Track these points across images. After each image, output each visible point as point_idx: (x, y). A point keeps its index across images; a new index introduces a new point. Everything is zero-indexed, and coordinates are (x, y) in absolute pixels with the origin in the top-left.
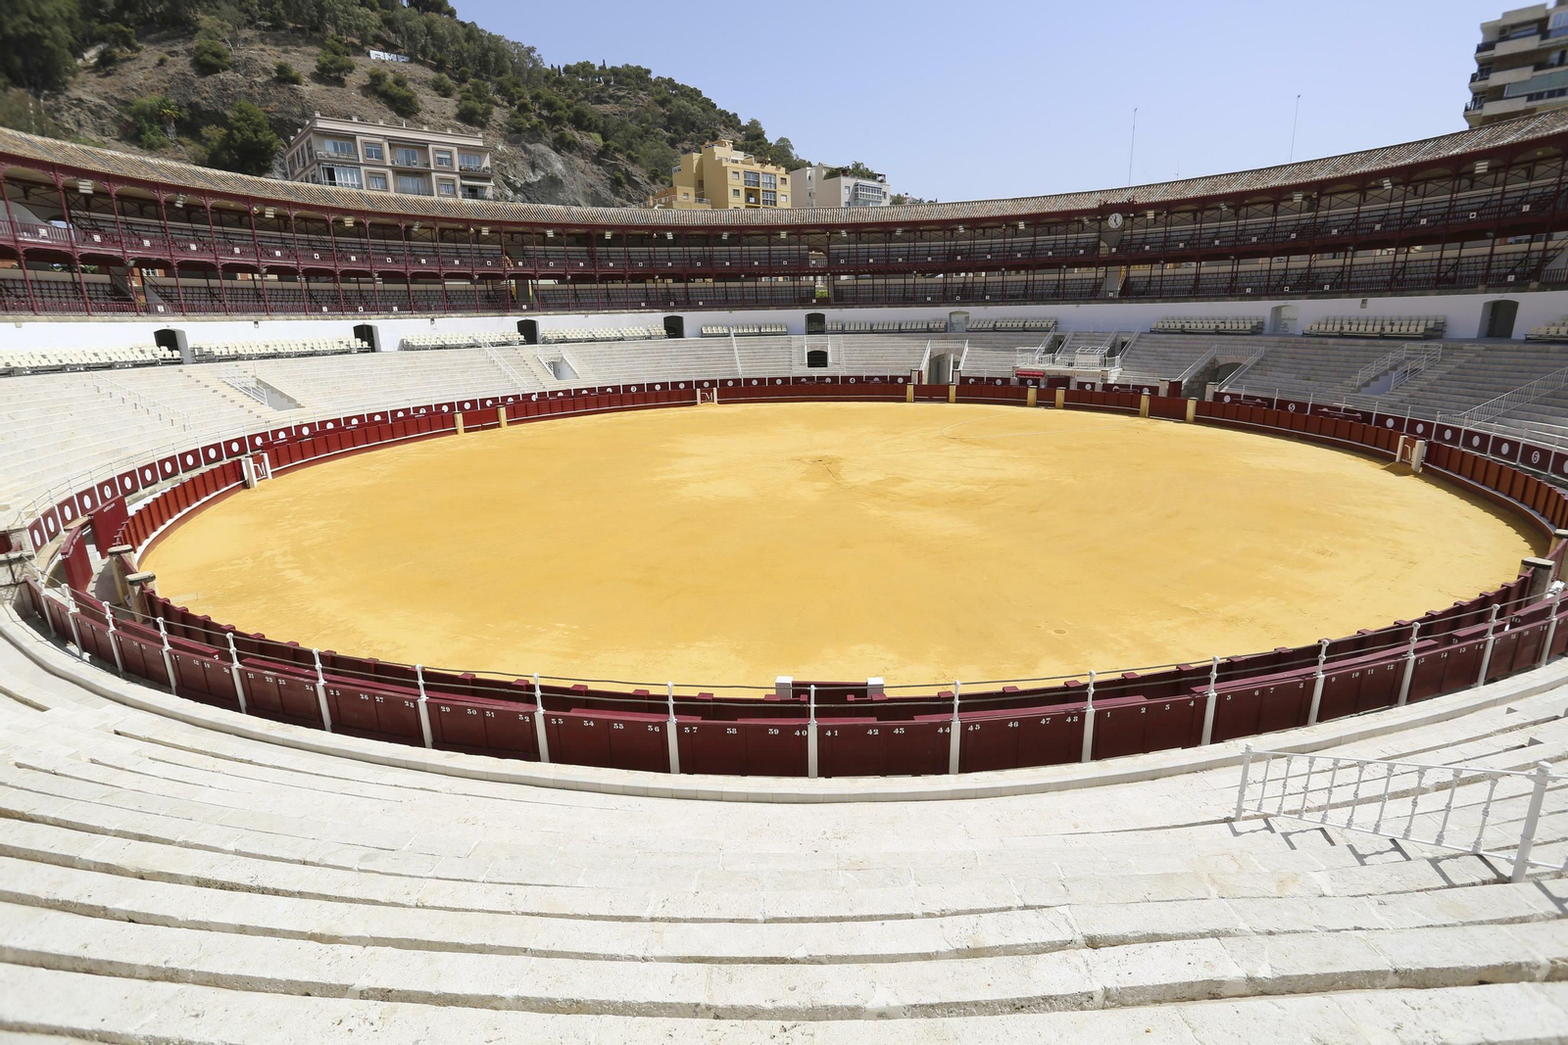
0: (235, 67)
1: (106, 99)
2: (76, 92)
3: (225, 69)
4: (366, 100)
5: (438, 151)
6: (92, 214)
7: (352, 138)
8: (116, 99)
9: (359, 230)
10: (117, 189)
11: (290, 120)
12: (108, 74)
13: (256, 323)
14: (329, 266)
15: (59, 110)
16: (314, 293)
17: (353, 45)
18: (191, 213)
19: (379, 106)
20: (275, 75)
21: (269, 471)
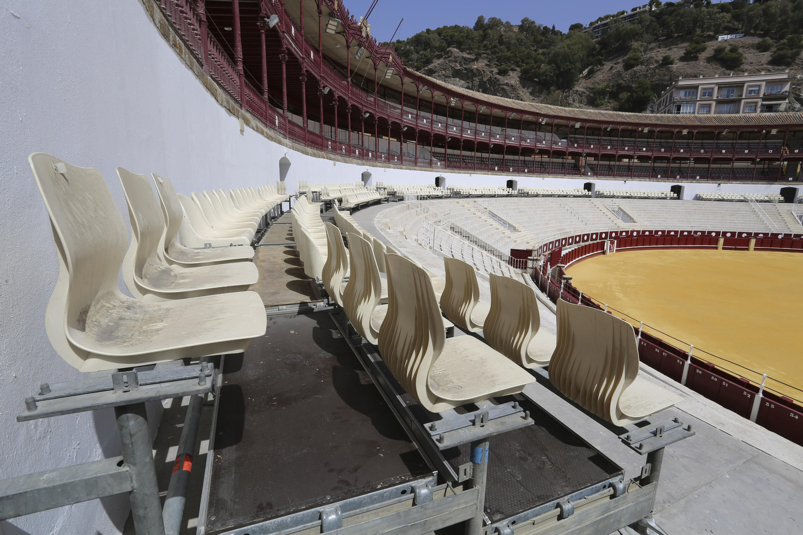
0: (642, 63)
1: (586, 89)
2: (577, 88)
3: (637, 65)
4: (708, 64)
5: (750, 86)
6: (576, 136)
7: (696, 87)
8: (589, 88)
9: (690, 135)
10: (588, 125)
11: (662, 84)
12: (590, 78)
13: (625, 181)
14: (668, 155)
15: (568, 96)
16: (656, 169)
17: (709, 36)
18: (613, 133)
19: (716, 66)
20: (661, 62)
21: (615, 249)
